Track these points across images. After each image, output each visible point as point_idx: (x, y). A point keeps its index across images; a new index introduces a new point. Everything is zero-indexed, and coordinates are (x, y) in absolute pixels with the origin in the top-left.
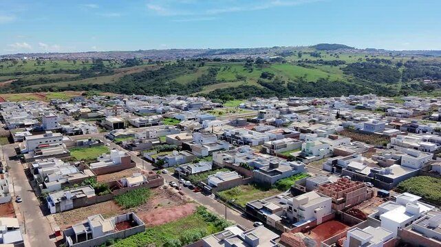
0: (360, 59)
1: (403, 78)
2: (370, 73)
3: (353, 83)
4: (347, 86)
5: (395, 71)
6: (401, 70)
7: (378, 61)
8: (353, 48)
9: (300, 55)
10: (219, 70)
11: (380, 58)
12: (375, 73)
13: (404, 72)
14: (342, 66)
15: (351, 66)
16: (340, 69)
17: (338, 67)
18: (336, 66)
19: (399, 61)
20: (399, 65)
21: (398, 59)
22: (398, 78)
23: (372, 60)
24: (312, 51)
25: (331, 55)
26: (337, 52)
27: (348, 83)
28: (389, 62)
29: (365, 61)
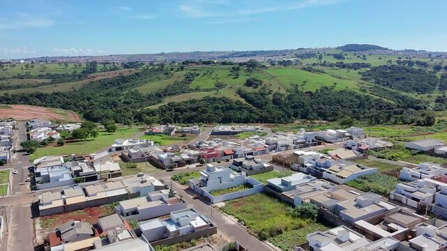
0: (390, 61)
1: (441, 86)
2: (397, 79)
3: (366, 94)
4: (358, 97)
5: (431, 76)
6: (439, 74)
7: (411, 64)
8: (387, 49)
9: (320, 58)
10: (198, 75)
11: (414, 60)
12: (404, 79)
13: (442, 77)
14: (363, 70)
15: (375, 69)
16: (360, 73)
17: (357, 71)
18: (355, 69)
19: (438, 64)
20: (438, 68)
21: (437, 61)
22: (434, 85)
23: (404, 62)
24: (338, 52)
25: (358, 57)
26: (366, 53)
27: (359, 93)
28: (424, 64)
29: (396, 64)
